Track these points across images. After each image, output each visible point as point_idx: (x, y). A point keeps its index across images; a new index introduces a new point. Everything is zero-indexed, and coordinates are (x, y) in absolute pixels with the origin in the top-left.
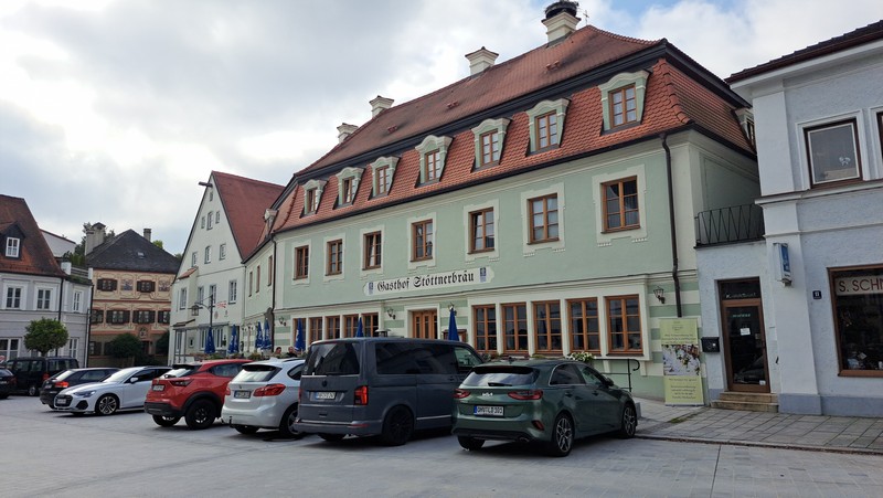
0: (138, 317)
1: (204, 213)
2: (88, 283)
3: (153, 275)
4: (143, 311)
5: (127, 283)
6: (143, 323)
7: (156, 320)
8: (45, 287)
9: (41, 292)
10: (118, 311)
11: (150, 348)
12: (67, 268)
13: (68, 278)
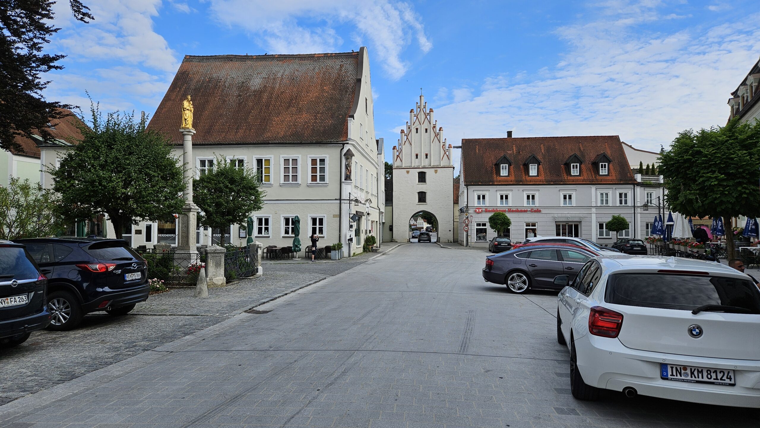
2: (658, 186)
8: (623, 191)
9: (620, 194)
13: (639, 184)
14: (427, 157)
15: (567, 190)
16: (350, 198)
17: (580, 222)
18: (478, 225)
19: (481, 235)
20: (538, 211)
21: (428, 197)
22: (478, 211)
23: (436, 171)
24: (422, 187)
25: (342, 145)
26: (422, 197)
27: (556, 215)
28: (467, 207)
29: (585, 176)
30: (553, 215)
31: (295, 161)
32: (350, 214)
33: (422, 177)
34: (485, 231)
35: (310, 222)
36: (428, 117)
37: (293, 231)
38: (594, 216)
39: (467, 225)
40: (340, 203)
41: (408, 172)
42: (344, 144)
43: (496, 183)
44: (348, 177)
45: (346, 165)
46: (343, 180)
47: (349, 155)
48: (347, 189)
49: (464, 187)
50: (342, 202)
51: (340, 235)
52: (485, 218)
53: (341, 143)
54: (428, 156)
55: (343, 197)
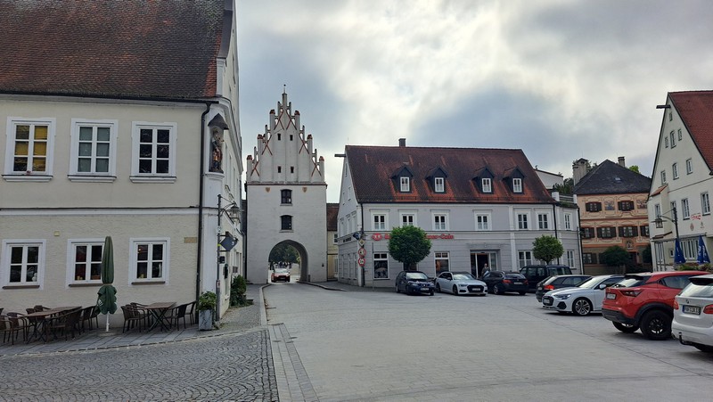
0: (622, 232)
1: (667, 134)
2: (574, 207)
3: (631, 195)
4: (627, 226)
5: (609, 204)
6: (628, 237)
7: (639, 234)
8: (542, 212)
9: (540, 216)
10: (606, 227)
11: (638, 258)
12: (556, 196)
13: (558, 204)
14: (292, 171)
15: (482, 210)
16: (219, 204)
17: (498, 251)
18: (377, 256)
19: (381, 269)
20: (450, 237)
21: (295, 222)
22: (377, 237)
23: (305, 190)
24: (286, 210)
25: (205, 105)
26: (286, 222)
27: (470, 242)
28: (362, 231)
29: (498, 194)
30: (466, 242)
31: (104, 131)
32: (219, 235)
33: (286, 196)
34: (384, 264)
35: (134, 253)
36: (293, 120)
37: (95, 273)
38: (513, 243)
39: (363, 257)
40: (200, 215)
41: (268, 190)
42: (209, 104)
43: (397, 201)
44: (216, 166)
45: (211, 143)
46: (206, 170)
47: (219, 125)
48: (213, 187)
49: (357, 204)
50: (204, 212)
51: (198, 277)
52: (383, 246)
53: (204, 102)
54: (294, 170)
55: (206, 204)
